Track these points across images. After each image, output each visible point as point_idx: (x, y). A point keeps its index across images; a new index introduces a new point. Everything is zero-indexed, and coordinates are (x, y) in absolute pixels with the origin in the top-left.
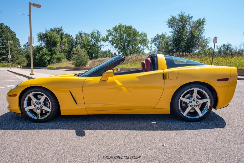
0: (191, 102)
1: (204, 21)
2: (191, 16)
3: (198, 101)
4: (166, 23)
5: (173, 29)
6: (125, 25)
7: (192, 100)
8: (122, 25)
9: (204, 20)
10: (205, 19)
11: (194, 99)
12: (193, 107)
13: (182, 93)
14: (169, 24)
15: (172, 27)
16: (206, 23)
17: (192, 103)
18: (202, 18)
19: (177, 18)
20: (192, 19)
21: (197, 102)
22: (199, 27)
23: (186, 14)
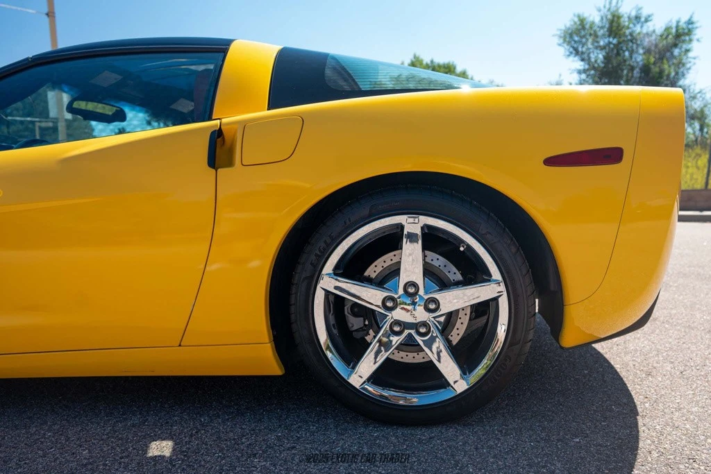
0: (389, 304)
1: (690, 26)
2: (644, 13)
3: (437, 296)
4: (557, 40)
5: (583, 60)
6: (432, 61)
7: (401, 291)
8: (422, 61)
9: (692, 23)
10: (694, 19)
11: (407, 285)
12: (410, 335)
13: (328, 245)
14: (569, 43)
15: (577, 52)
16: (697, 34)
17: (398, 310)
18: (684, 19)
19: (597, 20)
20: (649, 24)
21: (432, 305)
22: (676, 52)
23: (626, 10)
